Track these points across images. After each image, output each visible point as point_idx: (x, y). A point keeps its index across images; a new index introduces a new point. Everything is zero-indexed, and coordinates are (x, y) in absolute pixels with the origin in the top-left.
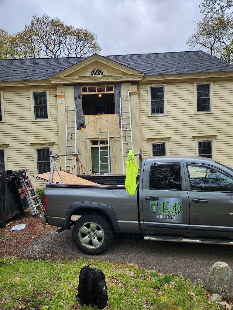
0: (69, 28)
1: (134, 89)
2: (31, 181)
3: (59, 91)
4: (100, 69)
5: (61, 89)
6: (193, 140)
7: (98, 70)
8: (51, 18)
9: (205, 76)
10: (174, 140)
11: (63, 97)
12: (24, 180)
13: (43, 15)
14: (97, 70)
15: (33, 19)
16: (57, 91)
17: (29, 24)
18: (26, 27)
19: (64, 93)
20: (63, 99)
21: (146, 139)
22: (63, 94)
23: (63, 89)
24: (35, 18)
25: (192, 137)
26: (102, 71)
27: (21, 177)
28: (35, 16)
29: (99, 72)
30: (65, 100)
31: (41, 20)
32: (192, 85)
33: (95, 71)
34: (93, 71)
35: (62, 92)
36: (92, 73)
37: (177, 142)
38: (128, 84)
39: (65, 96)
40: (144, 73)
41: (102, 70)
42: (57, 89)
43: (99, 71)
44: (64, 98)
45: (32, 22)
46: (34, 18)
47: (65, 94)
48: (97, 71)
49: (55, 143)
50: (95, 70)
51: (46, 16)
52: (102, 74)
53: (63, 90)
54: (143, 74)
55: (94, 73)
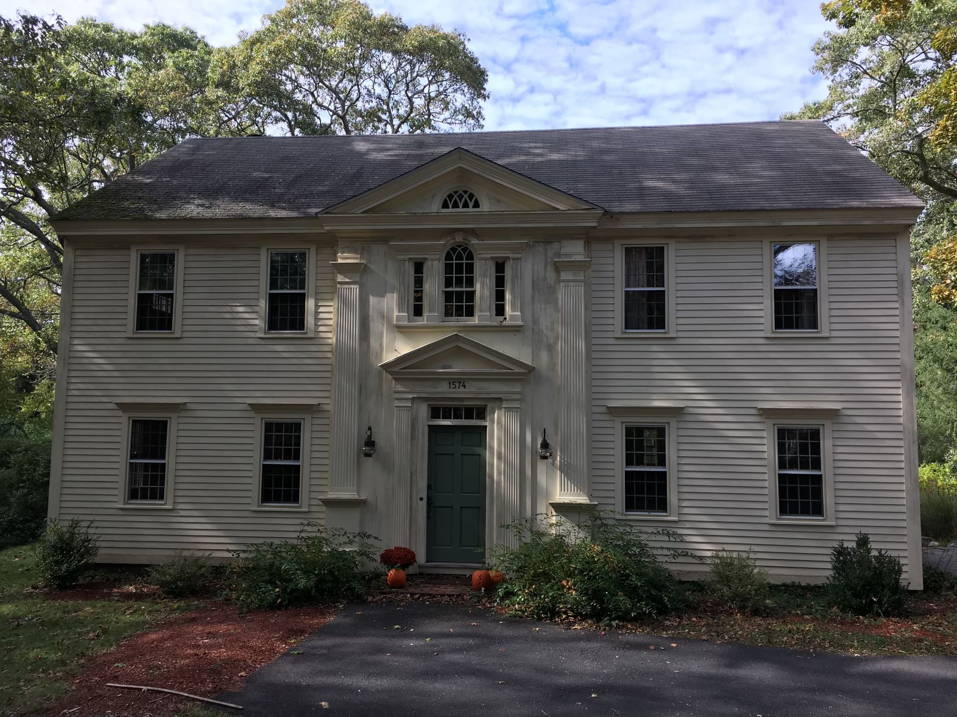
3: (345, 252)
4: (470, 191)
6: (761, 419)
7: (466, 192)
9: (801, 219)
10: (695, 418)
14: (461, 192)
16: (339, 253)
21: (604, 410)
25: (755, 411)
26: (476, 195)
29: (468, 199)
32: (759, 245)
33: (456, 196)
34: (450, 196)
36: (446, 200)
37: (706, 425)
40: (604, 208)
42: (340, 246)
43: (466, 196)
48: (461, 197)
49: (322, 407)
50: (456, 192)
52: (476, 205)
54: (598, 211)
55: (452, 203)
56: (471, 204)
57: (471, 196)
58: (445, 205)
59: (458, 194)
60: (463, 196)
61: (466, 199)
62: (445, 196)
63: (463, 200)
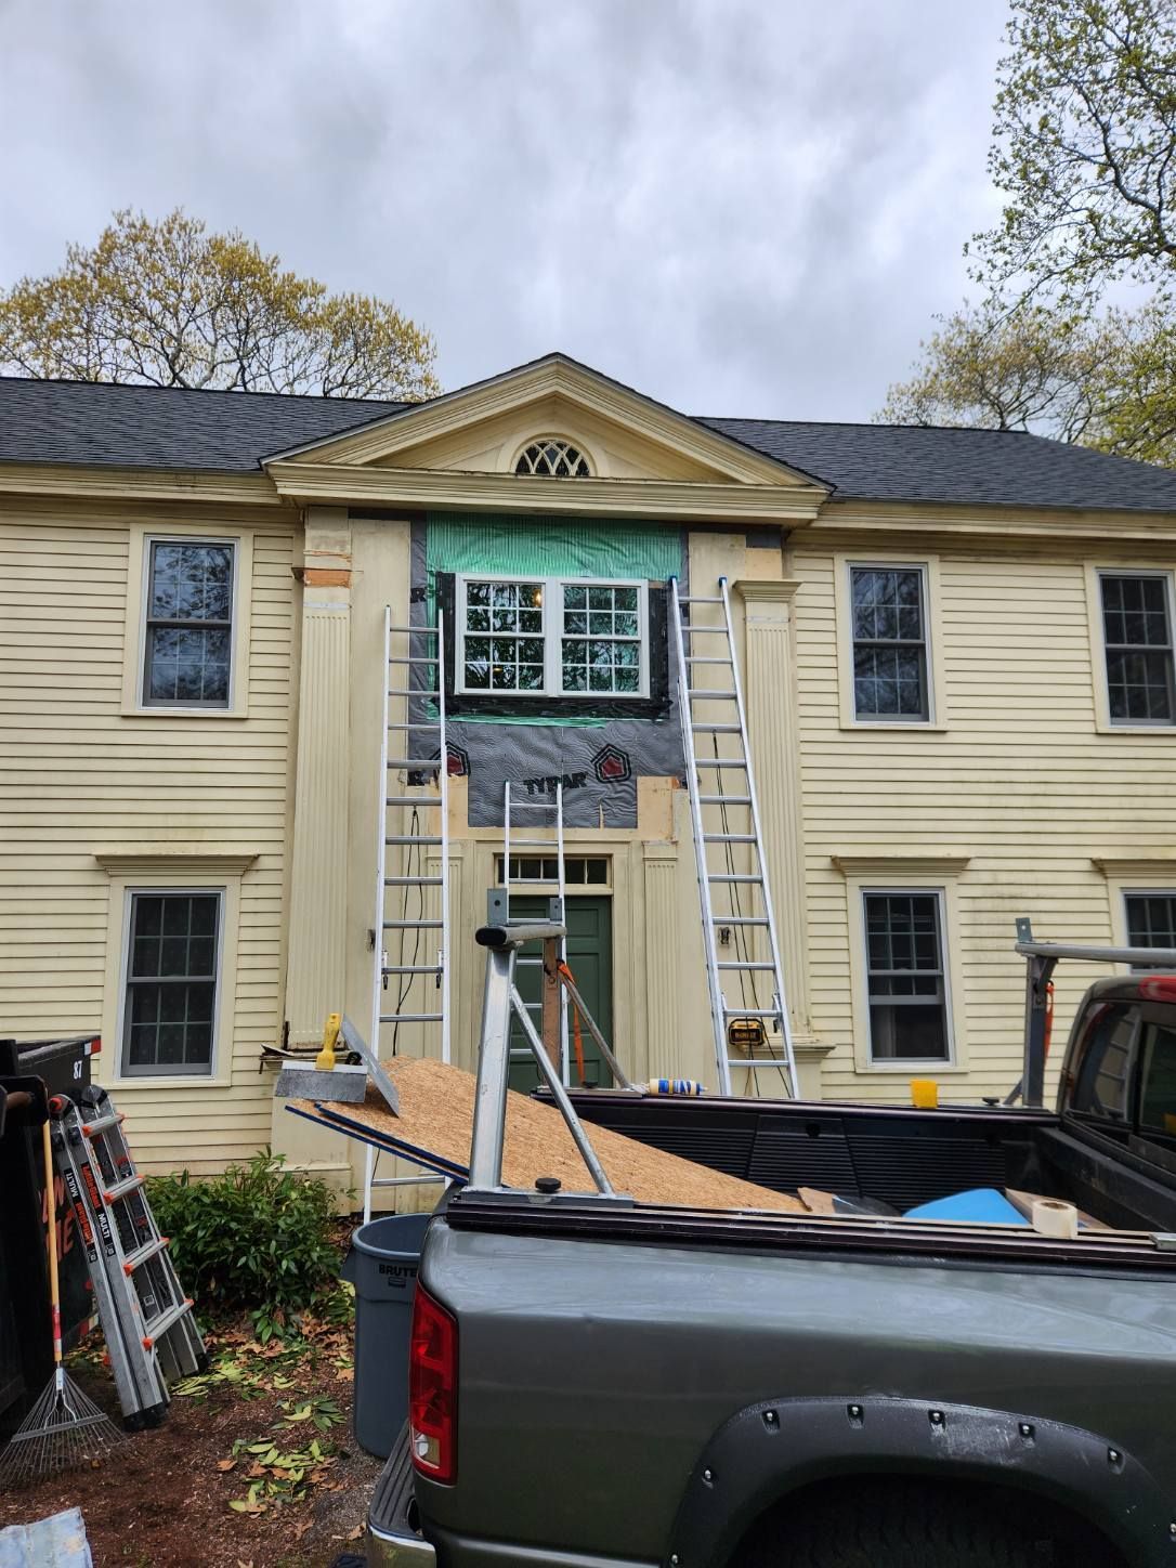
0: (298, 291)
1: (763, 565)
2: (126, 1126)
3: (321, 544)
4: (571, 444)
5: (331, 534)
6: (1098, 880)
7: (561, 446)
8: (207, 234)
9: (1151, 528)
10: (986, 878)
11: (342, 579)
12: (80, 1124)
13: (171, 212)
14: (552, 445)
15: (115, 226)
16: (308, 546)
17: (91, 243)
18: (73, 257)
19: (349, 558)
20: (342, 592)
21: (825, 863)
22: (342, 564)
23: (345, 534)
24: (125, 222)
25: (1086, 865)
26: (582, 455)
27: (62, 1099)
28: (128, 213)
29: (567, 461)
30: (352, 597)
31: (158, 237)
32: (1077, 572)
33: (542, 452)
34: (532, 453)
35: (337, 550)
36: (523, 458)
37: (1007, 891)
38: (727, 540)
39: (355, 578)
40: (832, 485)
41: (578, 449)
42: (310, 533)
43: (562, 454)
44: (346, 585)
45: (108, 236)
46: (120, 223)
47: (355, 567)
48: (552, 454)
49: (264, 863)
50: (543, 445)
51: (186, 217)
52: (583, 470)
53: (342, 544)
54: (822, 490)
55: (536, 464)
56: (573, 469)
57: (572, 455)
58: (522, 467)
59: (547, 448)
60: (557, 454)
61: (562, 459)
62: (523, 451)
63: (558, 461)
